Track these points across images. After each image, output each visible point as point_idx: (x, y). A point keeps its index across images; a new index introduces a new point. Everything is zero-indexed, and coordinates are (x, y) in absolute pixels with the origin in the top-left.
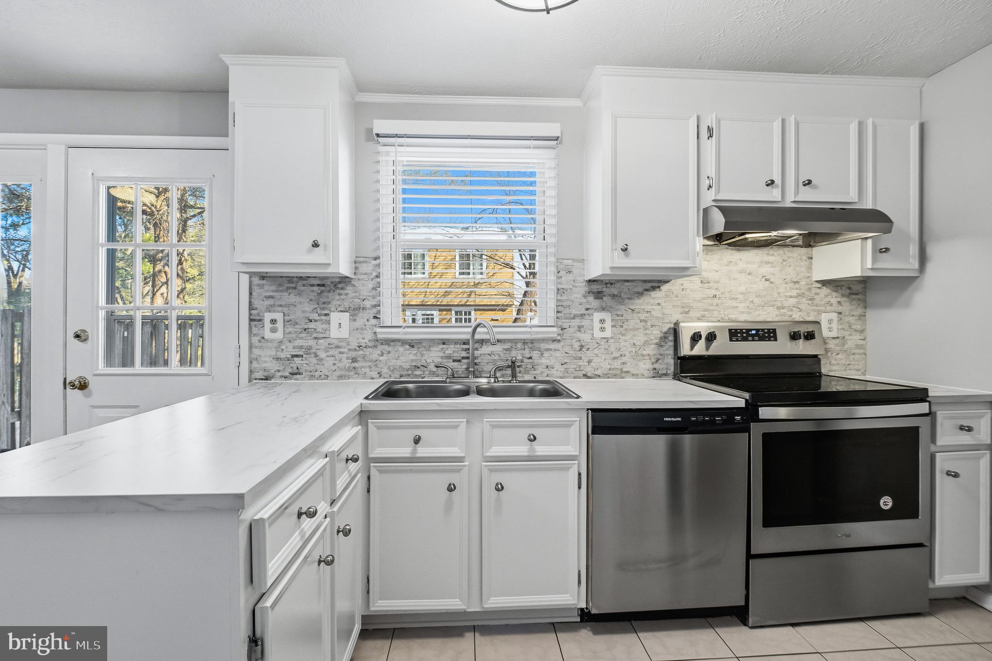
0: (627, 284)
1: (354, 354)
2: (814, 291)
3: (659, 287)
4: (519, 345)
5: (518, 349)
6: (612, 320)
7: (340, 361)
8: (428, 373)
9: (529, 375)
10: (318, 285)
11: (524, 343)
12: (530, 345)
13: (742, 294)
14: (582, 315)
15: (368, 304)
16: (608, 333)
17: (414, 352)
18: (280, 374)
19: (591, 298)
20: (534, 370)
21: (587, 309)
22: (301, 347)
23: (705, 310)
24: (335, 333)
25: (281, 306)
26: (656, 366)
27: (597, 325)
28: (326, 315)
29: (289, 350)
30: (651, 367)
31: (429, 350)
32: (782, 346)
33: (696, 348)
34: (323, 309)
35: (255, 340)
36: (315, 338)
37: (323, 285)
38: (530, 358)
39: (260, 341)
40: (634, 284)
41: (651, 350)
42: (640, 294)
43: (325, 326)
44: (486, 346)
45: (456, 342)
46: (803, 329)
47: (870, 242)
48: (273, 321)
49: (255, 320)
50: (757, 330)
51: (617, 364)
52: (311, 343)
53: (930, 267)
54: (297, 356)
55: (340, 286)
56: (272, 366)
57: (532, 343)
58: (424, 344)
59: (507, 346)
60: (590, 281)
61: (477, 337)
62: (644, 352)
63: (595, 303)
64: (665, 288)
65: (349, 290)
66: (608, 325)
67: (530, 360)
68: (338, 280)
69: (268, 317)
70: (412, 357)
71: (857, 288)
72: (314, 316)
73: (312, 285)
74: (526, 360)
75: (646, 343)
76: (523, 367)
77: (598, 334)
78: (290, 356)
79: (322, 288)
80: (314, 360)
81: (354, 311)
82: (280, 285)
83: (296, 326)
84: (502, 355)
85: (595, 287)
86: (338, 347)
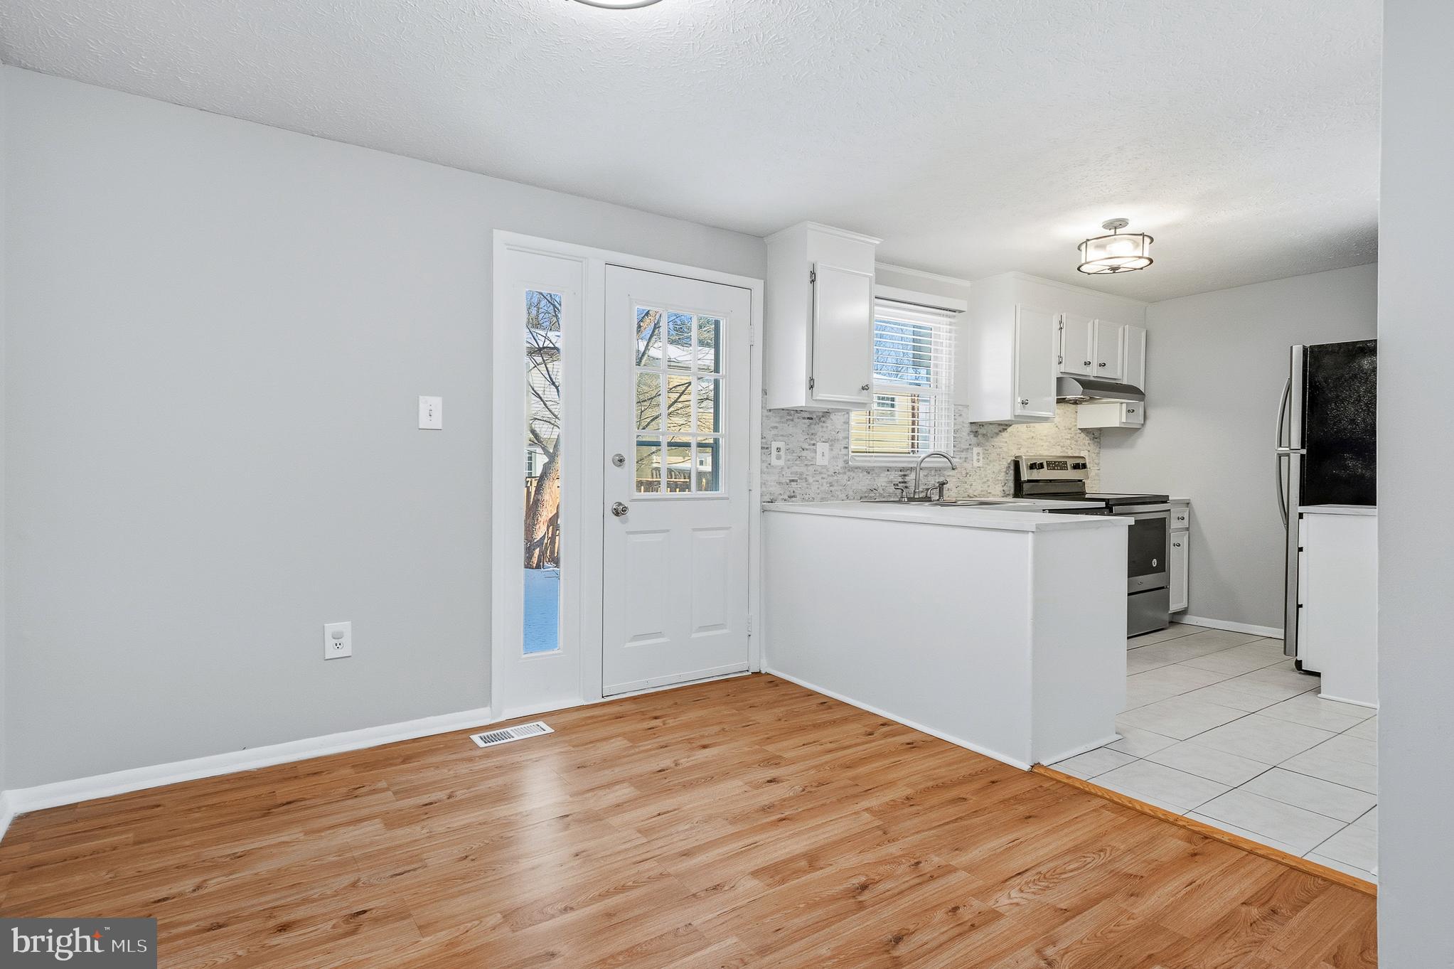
0: (991, 426)
1: (831, 479)
2: (1078, 435)
3: (1006, 429)
4: (933, 472)
6: (983, 453)
7: (822, 485)
8: (878, 495)
10: (808, 418)
12: (939, 472)
13: (1045, 436)
14: (968, 449)
15: (840, 436)
16: (980, 464)
17: (870, 478)
18: (782, 497)
19: (972, 436)
21: (970, 445)
22: (796, 473)
23: (1028, 447)
24: (820, 461)
25: (782, 436)
26: (1005, 488)
27: (975, 457)
28: (814, 445)
29: (788, 475)
30: (1002, 489)
31: (879, 476)
32: (1070, 474)
33: (1033, 474)
34: (812, 439)
35: (765, 465)
36: (806, 465)
37: (812, 419)
39: (767, 467)
40: (994, 426)
41: (1002, 476)
42: (997, 434)
43: (813, 455)
45: (896, 469)
46: (1081, 461)
47: (1124, 405)
48: (778, 449)
49: (765, 448)
50: (1059, 462)
51: (985, 487)
52: (803, 469)
53: (1148, 422)
54: (793, 481)
55: (823, 419)
56: (776, 490)
58: (876, 471)
60: (971, 423)
61: (923, 465)
62: (999, 478)
63: (974, 440)
64: (1009, 429)
65: (829, 423)
66: (981, 458)
68: (821, 414)
69: (775, 445)
70: (868, 482)
71: (1097, 434)
72: (806, 446)
73: (804, 418)
75: (1000, 471)
77: (976, 464)
78: (788, 481)
79: (811, 421)
80: (804, 484)
81: (831, 442)
82: (781, 417)
83: (794, 454)
85: (974, 428)
86: (820, 473)
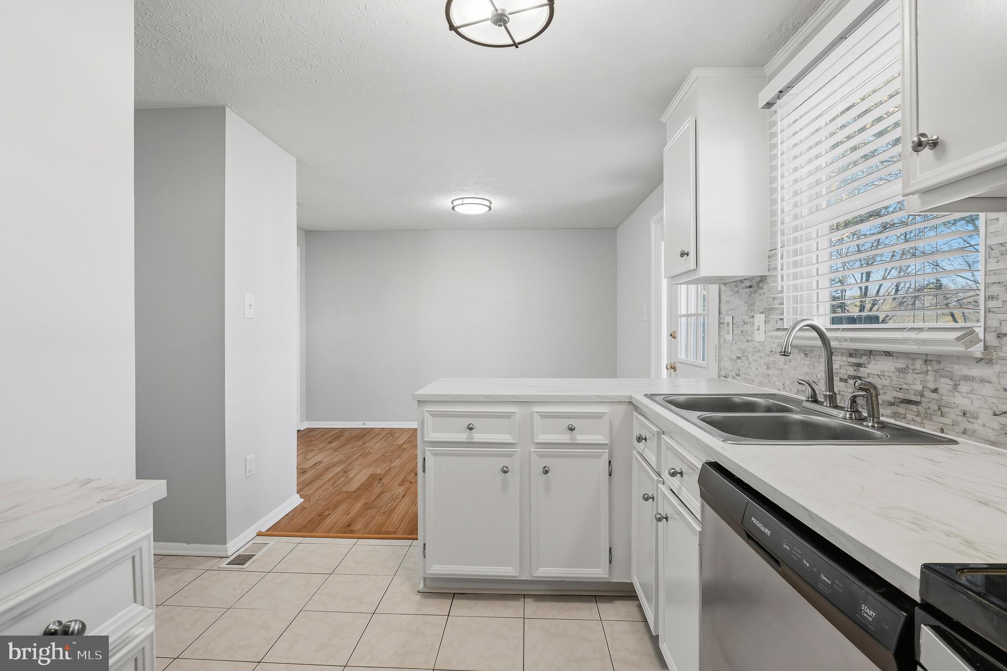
1: (768, 360)
4: (919, 364)
5: (917, 372)
7: (760, 366)
9: (933, 423)
10: (749, 287)
11: (926, 361)
12: (936, 367)
15: (777, 303)
17: (808, 363)
18: (730, 374)
20: (942, 416)
22: (741, 349)
25: (732, 309)
28: (752, 317)
29: (735, 351)
34: (751, 311)
36: (747, 341)
37: (752, 286)
38: (935, 391)
39: (723, 342)
43: (752, 329)
44: (875, 361)
48: (728, 324)
49: (720, 323)
52: (745, 345)
54: (739, 358)
55: (761, 285)
56: (728, 366)
57: (939, 362)
58: (815, 353)
59: (901, 364)
65: (765, 289)
67: (934, 395)
68: (759, 279)
69: (726, 320)
70: (806, 369)
72: (747, 318)
73: (746, 287)
74: (927, 393)
76: (924, 405)
78: (735, 358)
79: (751, 289)
80: (747, 363)
81: (768, 311)
82: (733, 289)
83: (738, 329)
84: (894, 378)
86: (759, 351)
